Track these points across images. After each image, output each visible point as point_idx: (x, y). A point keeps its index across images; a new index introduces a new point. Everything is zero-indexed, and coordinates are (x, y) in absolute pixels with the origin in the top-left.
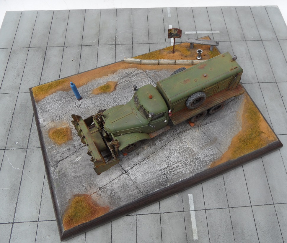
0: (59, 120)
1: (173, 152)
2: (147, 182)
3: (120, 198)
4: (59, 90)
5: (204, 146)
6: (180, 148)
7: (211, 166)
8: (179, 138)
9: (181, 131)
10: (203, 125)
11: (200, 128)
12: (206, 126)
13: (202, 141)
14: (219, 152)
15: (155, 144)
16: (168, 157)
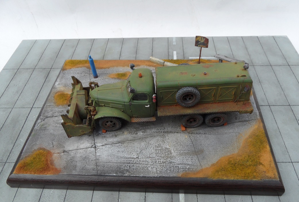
0: (69, 87)
1: (150, 146)
2: (109, 163)
3: (75, 166)
4: (85, 67)
5: (185, 153)
6: (159, 146)
7: (182, 175)
8: (164, 136)
9: (169, 131)
10: (195, 133)
11: (190, 135)
12: (198, 136)
13: (186, 147)
14: (199, 165)
15: (137, 133)
16: (142, 149)
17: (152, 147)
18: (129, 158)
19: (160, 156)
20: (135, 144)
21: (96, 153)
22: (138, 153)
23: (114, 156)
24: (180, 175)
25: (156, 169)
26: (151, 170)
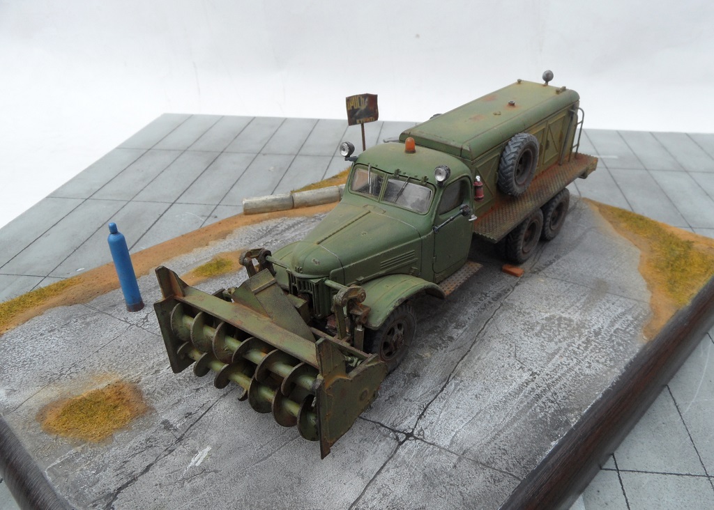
0: (74, 375)
1: (517, 338)
5: (586, 303)
6: (530, 325)
8: (506, 306)
9: (499, 292)
10: (543, 266)
12: (554, 267)
13: (571, 294)
14: (634, 302)
15: (451, 338)
16: (513, 354)
17: (523, 336)
18: (520, 389)
19: (564, 338)
20: (482, 357)
21: (433, 444)
22: (519, 366)
23: (485, 412)
24: (644, 337)
25: (598, 361)
26: (594, 372)
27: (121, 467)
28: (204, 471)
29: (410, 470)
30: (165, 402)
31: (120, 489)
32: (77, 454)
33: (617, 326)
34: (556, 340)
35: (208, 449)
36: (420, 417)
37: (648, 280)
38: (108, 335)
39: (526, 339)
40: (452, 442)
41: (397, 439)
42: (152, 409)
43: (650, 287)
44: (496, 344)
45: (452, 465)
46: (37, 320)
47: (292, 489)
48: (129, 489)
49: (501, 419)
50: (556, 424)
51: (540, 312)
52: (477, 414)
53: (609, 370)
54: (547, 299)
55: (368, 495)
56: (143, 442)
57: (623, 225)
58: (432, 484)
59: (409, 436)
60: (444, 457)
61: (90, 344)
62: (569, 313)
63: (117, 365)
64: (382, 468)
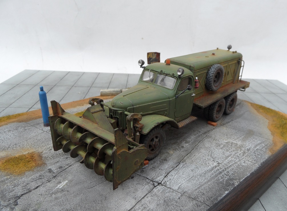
0: (14, 148)
1: (212, 149)
4: (13, 122)
5: (244, 138)
6: (218, 144)
8: (208, 137)
10: (226, 123)
11: (225, 126)
12: (230, 124)
13: (237, 134)
14: (266, 139)
15: (183, 146)
16: (210, 155)
17: (215, 148)
18: (212, 169)
19: (234, 151)
20: (196, 155)
21: (170, 188)
22: (212, 160)
23: (195, 177)
24: (270, 153)
25: (248, 161)
26: (246, 165)
27: (26, 186)
28: (62, 190)
29: (158, 198)
30: (52, 162)
31: (22, 195)
32: (7, 179)
33: (257, 148)
34: (230, 151)
35: (67, 181)
36: (165, 177)
37: (271, 132)
38: (33, 134)
39: (216, 149)
40: (179, 188)
41: (154, 184)
42: (45, 164)
43: (273, 134)
44: (203, 151)
45: (178, 197)
46: (4, 127)
47: (101, 201)
48: (27, 195)
49: (202, 180)
50: (228, 184)
51: (223, 140)
52: (192, 177)
53: (253, 165)
54: (227, 135)
55: (137, 207)
56: (38, 177)
57: (261, 111)
58: (167, 205)
59: (159, 184)
60: (174, 194)
61: (24, 137)
62: (236, 141)
63: (34, 146)
64: (145, 196)
